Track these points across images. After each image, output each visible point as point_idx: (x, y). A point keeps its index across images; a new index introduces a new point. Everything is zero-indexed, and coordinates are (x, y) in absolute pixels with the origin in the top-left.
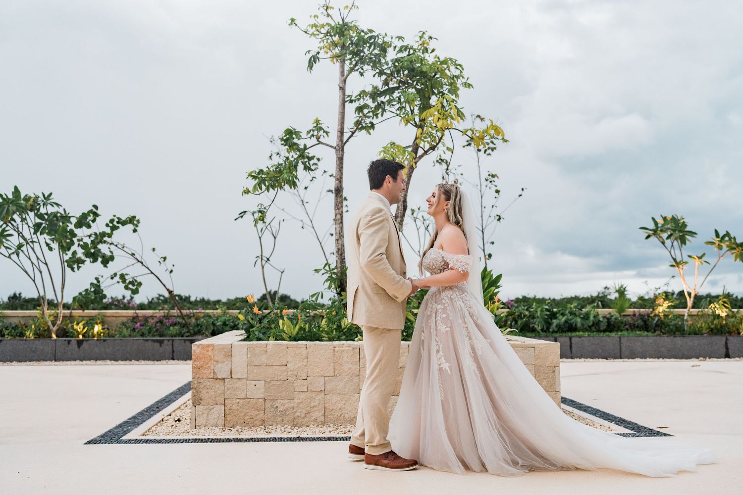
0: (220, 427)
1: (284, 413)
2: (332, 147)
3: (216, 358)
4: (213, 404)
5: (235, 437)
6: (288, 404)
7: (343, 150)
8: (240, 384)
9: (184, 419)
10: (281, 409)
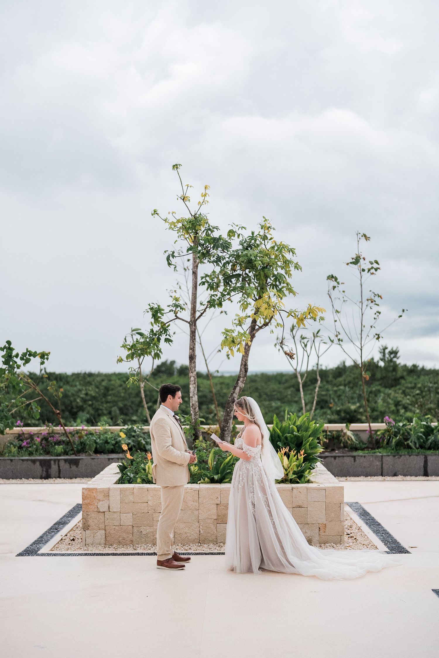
0: (102, 545)
1: (146, 535)
2: (186, 322)
3: (98, 498)
4: (97, 529)
5: (112, 552)
6: (149, 530)
7: (195, 325)
8: (115, 515)
9: (77, 539)
10: (144, 533)
